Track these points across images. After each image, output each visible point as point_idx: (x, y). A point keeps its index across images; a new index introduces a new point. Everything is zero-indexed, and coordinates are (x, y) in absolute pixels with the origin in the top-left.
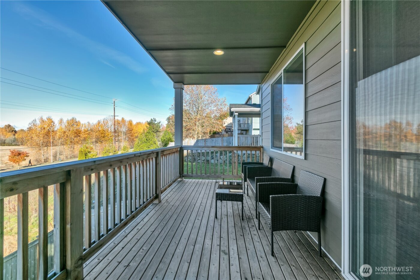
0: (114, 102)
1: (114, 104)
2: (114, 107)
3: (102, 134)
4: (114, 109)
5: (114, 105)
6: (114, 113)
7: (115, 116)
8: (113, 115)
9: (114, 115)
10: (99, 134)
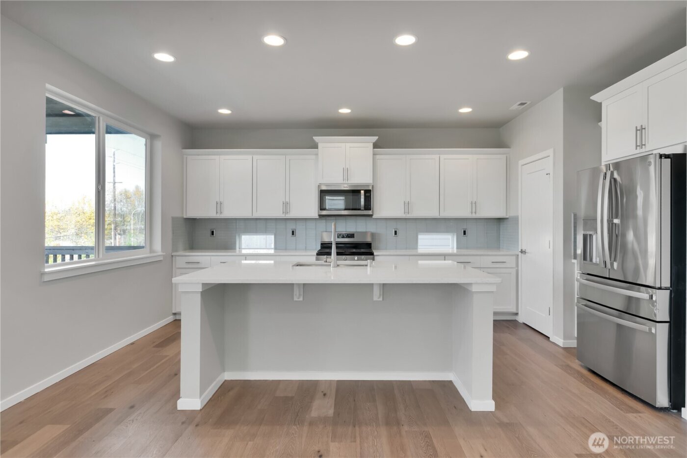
0: (114, 154)
1: (112, 159)
2: (114, 165)
3: (90, 219)
4: (114, 168)
5: (114, 161)
6: (114, 176)
7: (115, 183)
8: (112, 181)
9: (114, 180)
10: (84, 220)
